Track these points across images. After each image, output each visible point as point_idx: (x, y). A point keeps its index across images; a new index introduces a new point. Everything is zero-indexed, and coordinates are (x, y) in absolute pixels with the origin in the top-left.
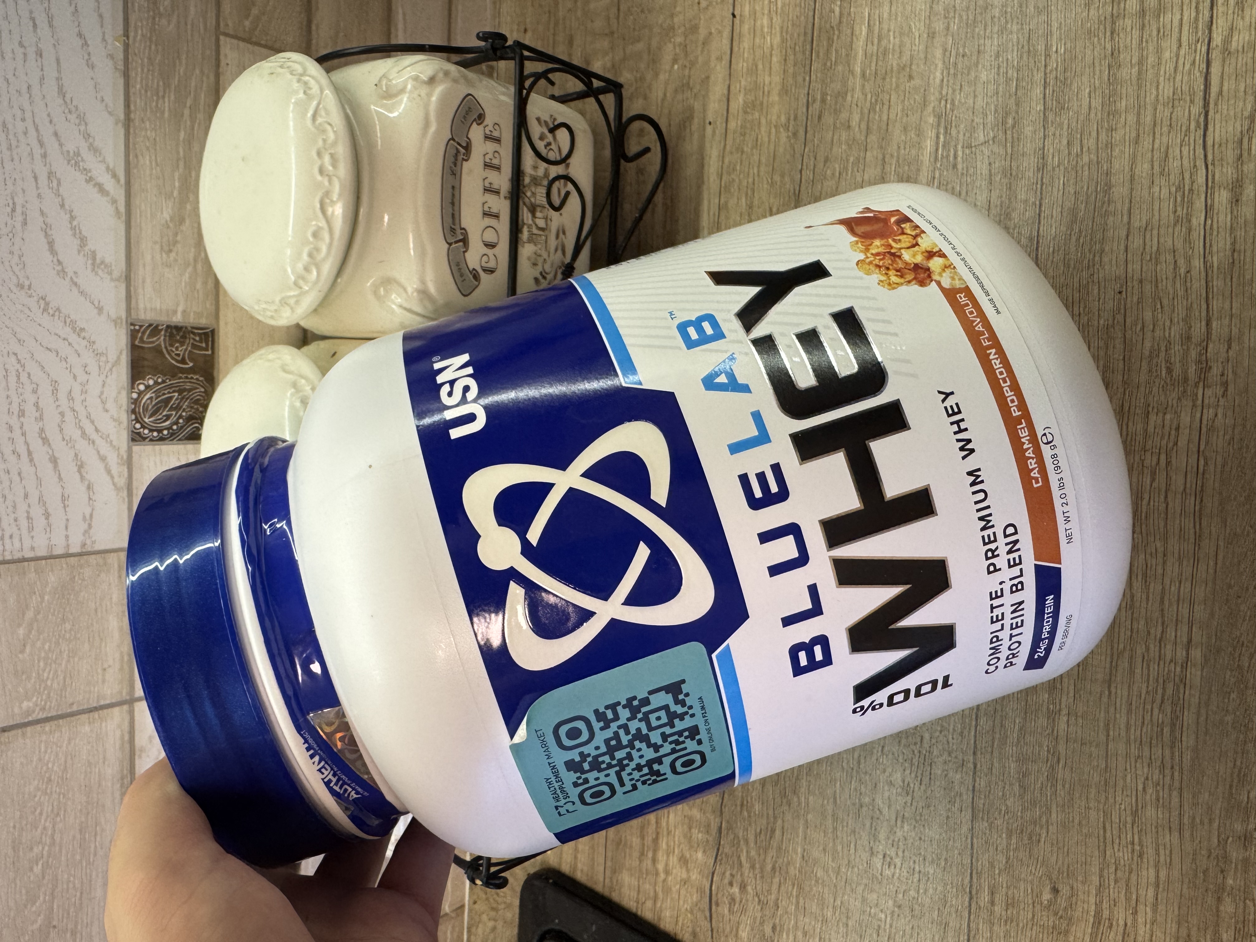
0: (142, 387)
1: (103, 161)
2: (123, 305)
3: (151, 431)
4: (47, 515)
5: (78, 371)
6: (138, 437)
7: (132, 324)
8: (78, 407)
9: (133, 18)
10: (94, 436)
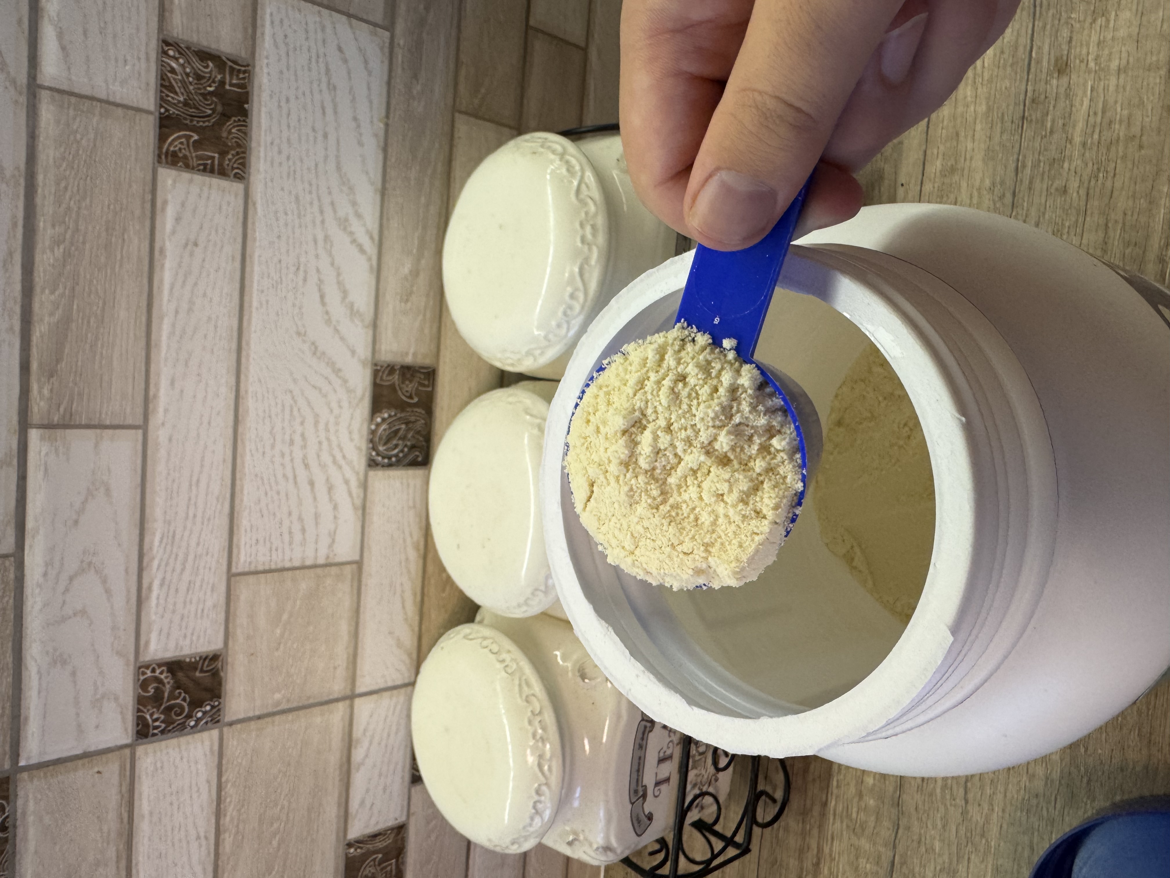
0: (379, 420)
1: (364, 225)
2: (370, 349)
3: (383, 458)
4: (303, 530)
5: (334, 405)
6: (372, 463)
7: (376, 365)
8: (333, 438)
9: (393, 102)
10: (342, 462)
